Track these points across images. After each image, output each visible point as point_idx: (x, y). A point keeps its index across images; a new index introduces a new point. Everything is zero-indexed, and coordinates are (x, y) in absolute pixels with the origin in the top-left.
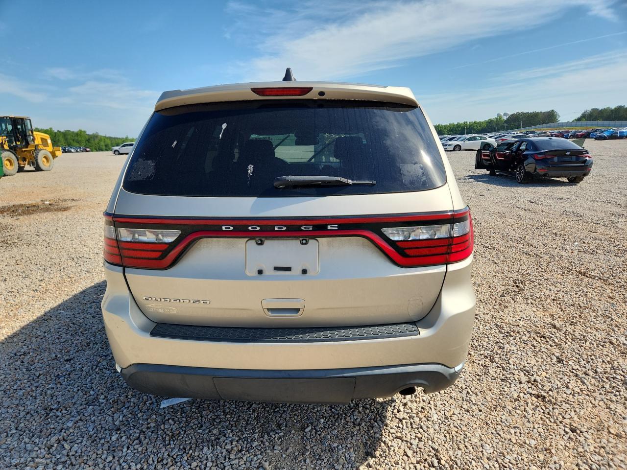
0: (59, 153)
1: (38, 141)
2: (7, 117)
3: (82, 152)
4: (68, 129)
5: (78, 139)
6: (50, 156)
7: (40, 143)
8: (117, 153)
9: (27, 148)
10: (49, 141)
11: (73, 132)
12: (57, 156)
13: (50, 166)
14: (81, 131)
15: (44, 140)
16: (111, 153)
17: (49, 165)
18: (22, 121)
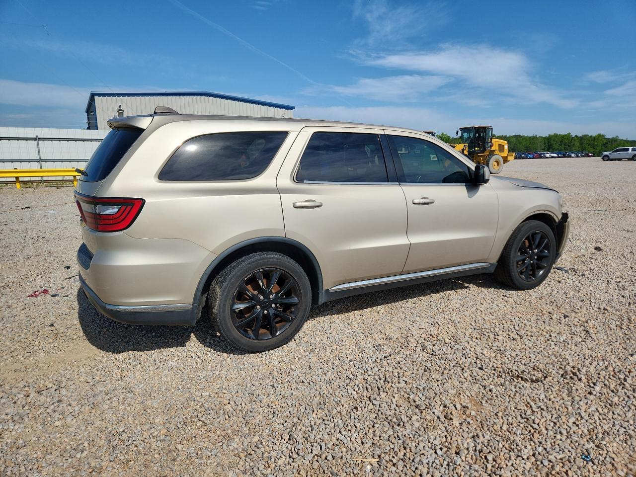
0: (511, 158)
1: (495, 147)
2: (473, 127)
3: (583, 156)
4: (586, 134)
5: (594, 144)
6: (502, 161)
7: (497, 149)
8: (606, 158)
9: (483, 153)
10: (506, 147)
11: (591, 137)
12: (509, 161)
13: (498, 170)
14: (599, 135)
15: (501, 148)
16: (599, 158)
17: (498, 168)
18: (484, 130)
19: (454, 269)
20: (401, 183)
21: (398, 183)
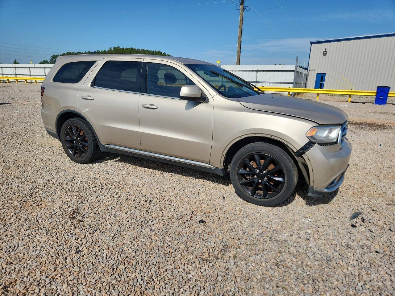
19: (180, 160)
20: (141, 93)
21: (139, 93)
